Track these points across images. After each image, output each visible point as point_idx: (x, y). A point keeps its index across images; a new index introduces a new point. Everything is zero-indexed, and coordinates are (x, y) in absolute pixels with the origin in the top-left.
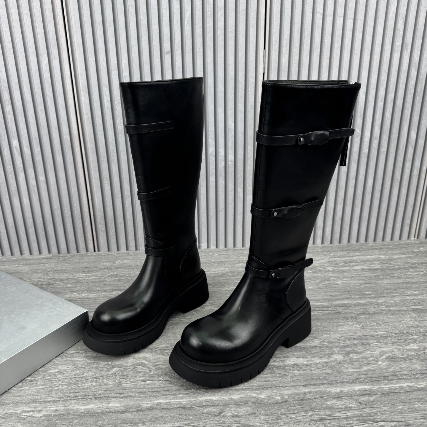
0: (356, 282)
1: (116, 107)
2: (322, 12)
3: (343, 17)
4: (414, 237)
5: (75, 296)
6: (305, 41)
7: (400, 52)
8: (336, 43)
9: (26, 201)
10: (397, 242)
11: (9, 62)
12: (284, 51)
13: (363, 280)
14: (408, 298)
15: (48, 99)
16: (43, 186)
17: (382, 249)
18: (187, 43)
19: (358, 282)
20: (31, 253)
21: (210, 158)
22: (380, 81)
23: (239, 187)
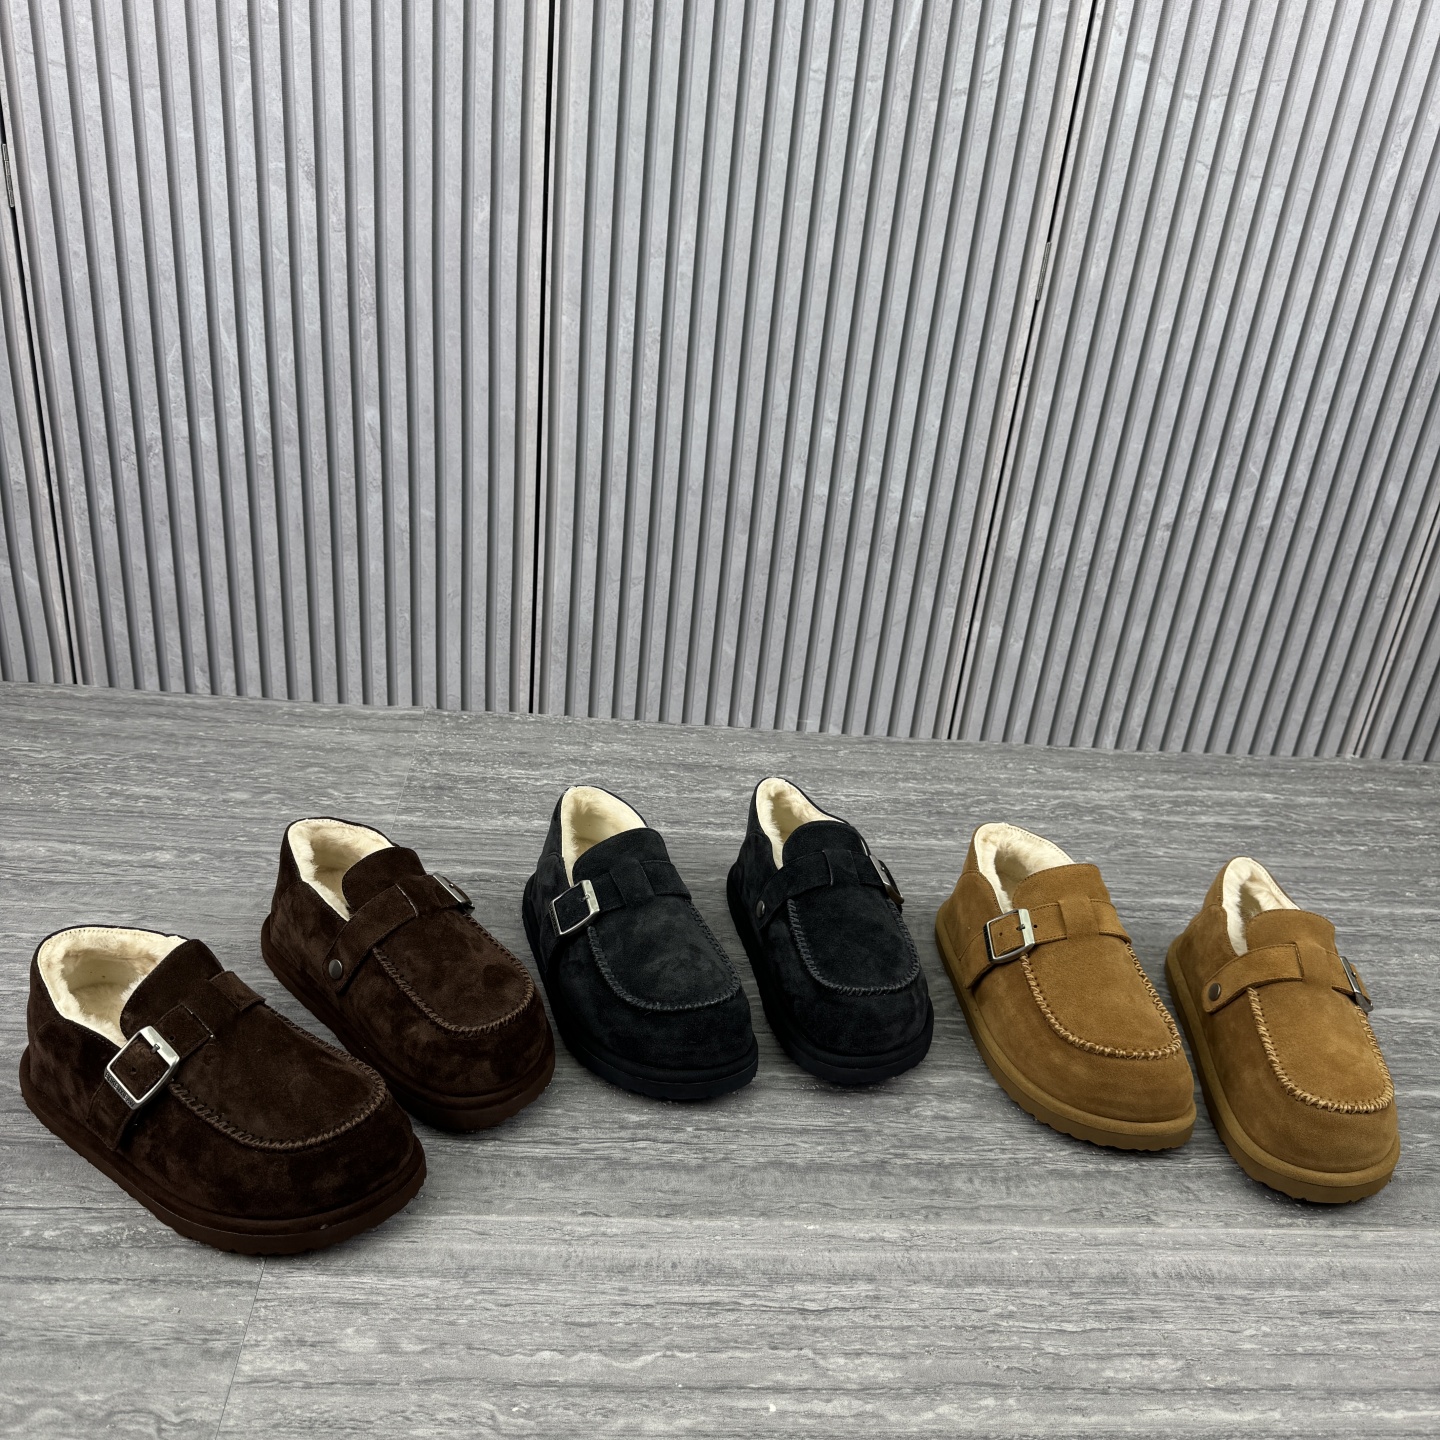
0: (1200, 855)
1: (647, 351)
2: (1209, 161)
3: (1260, 180)
4: (1354, 753)
5: (515, 823)
6: (1156, 231)
7: (1391, 281)
8: (1233, 243)
9: (375, 566)
10: (1308, 760)
11: (389, 207)
12: (1097, 250)
13: (1219, 852)
14: (1326, 906)
15: (475, 312)
16: (426, 534)
17: (1268, 775)
18: (853, 205)
19: (1206, 855)
20: (366, 701)
21: (864, 503)
22: (1329, 349)
23: (925, 584)
